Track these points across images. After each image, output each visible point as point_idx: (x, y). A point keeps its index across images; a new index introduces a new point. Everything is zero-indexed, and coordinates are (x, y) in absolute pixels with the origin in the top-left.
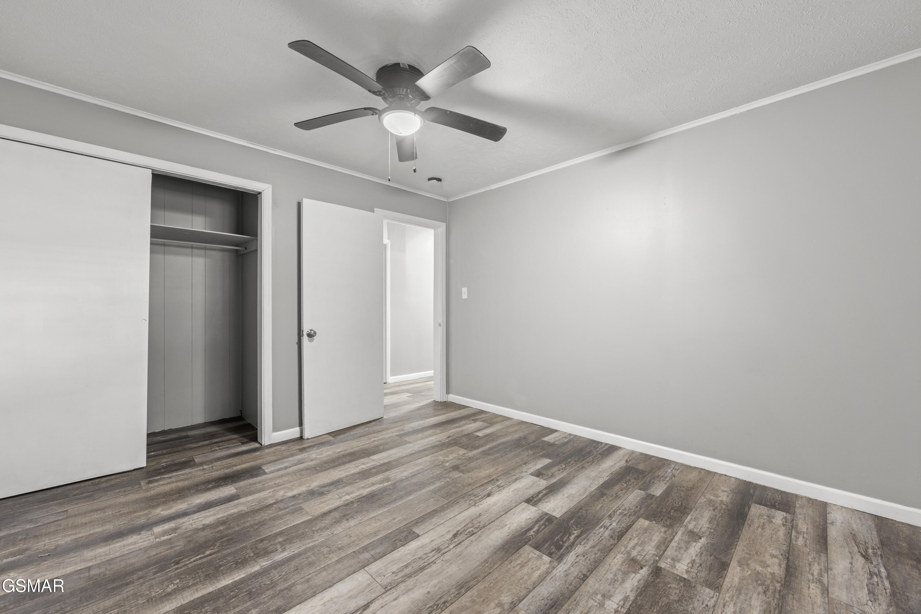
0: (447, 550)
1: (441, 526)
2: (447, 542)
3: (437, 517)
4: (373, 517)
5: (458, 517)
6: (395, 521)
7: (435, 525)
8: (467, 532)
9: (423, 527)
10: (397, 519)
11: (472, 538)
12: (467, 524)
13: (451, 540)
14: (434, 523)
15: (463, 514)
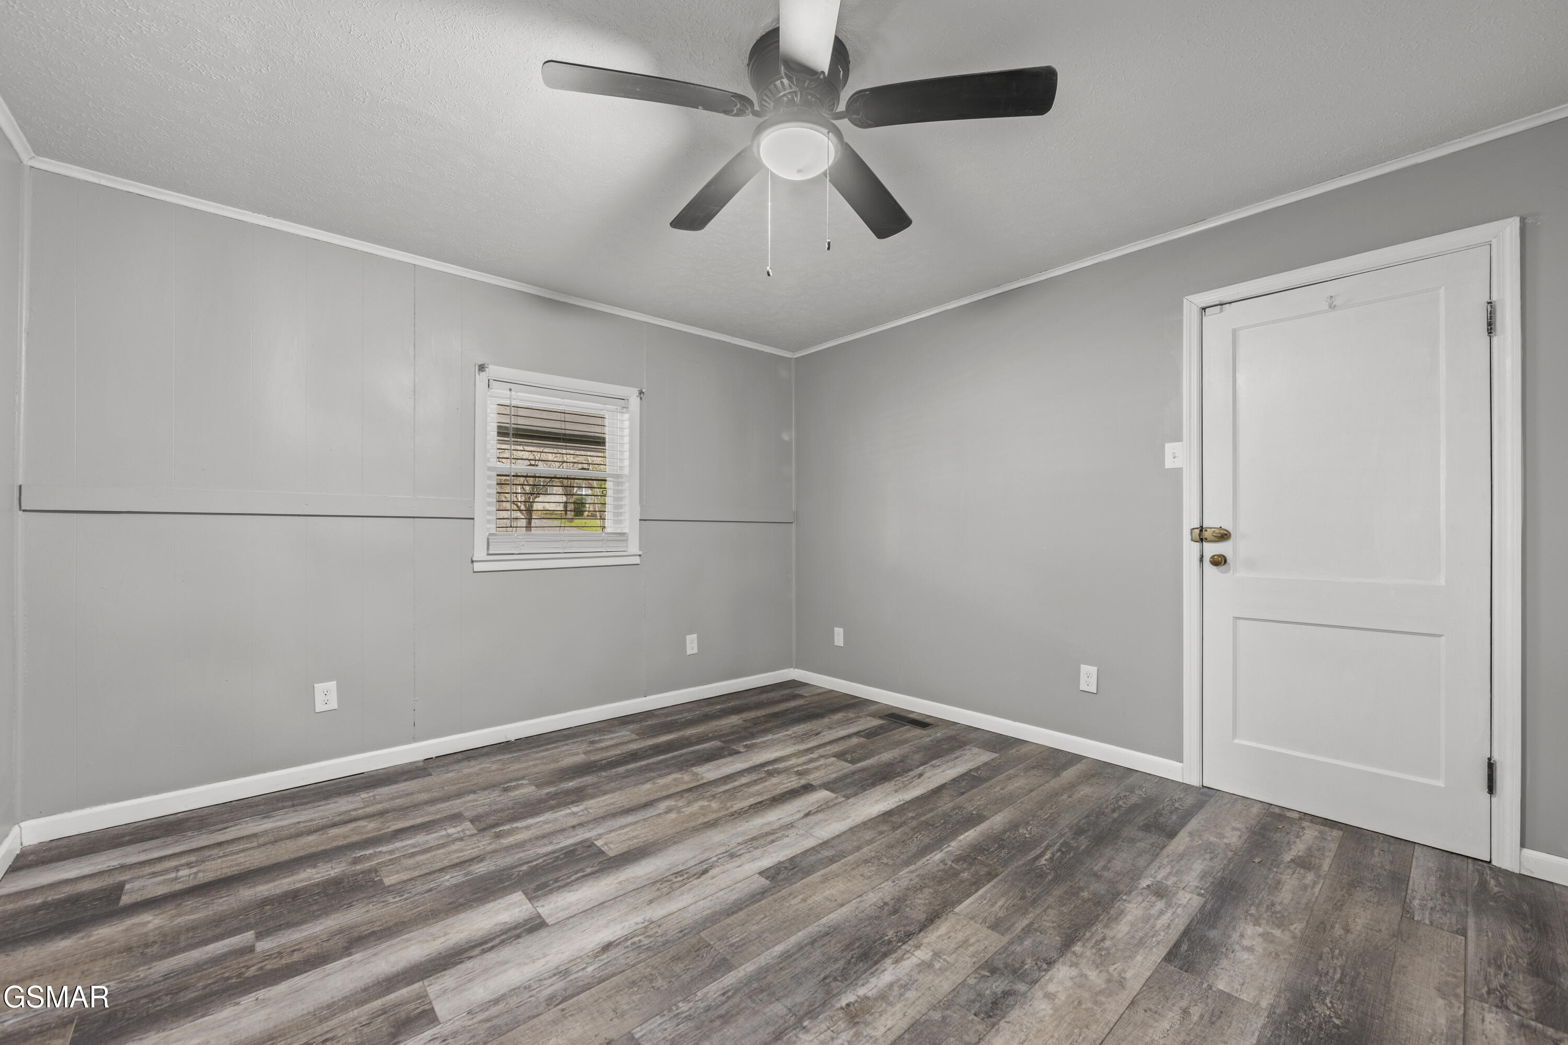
0: (721, 856)
1: (723, 886)
2: (718, 864)
3: (728, 902)
4: (842, 905)
5: (690, 901)
6: (801, 896)
7: (733, 889)
8: (685, 876)
9: (753, 886)
10: (798, 899)
11: (681, 868)
12: (680, 887)
13: (712, 867)
14: (734, 891)
15: (680, 905)
